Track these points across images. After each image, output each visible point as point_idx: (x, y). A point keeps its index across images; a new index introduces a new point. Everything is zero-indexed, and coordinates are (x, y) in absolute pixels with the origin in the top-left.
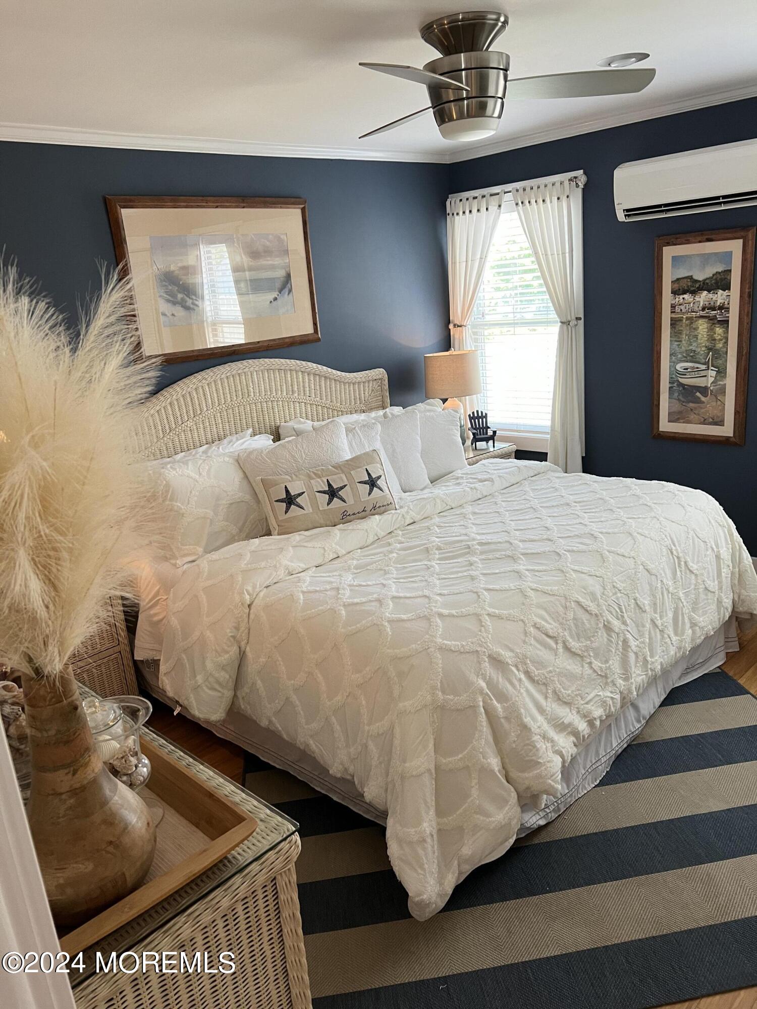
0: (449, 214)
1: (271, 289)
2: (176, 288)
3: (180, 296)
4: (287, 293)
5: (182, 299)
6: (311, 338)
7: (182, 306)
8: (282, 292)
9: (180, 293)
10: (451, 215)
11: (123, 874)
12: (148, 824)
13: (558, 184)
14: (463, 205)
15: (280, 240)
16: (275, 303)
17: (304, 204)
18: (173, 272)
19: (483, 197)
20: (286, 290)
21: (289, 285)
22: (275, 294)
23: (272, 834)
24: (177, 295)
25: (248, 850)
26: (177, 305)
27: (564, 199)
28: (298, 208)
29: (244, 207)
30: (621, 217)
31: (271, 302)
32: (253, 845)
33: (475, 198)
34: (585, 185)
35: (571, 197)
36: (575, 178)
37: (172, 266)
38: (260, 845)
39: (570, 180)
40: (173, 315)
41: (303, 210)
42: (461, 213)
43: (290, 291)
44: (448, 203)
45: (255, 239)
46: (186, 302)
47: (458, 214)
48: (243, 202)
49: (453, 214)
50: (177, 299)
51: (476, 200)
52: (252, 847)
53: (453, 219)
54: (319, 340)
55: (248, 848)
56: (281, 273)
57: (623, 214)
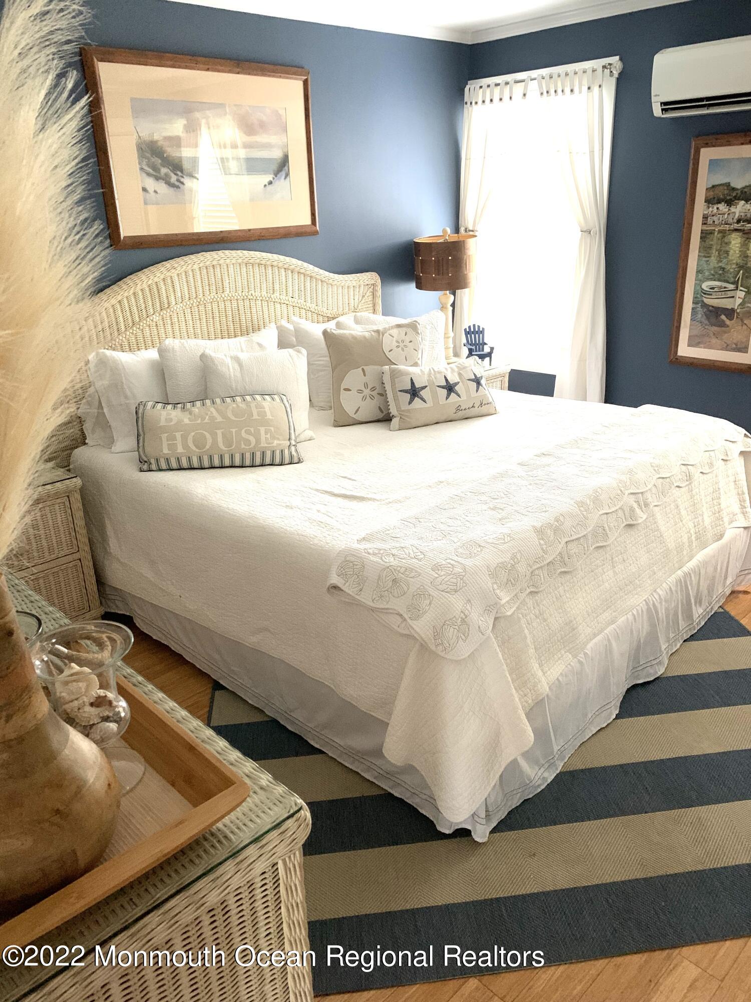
0: (466, 103)
1: (264, 172)
2: (160, 161)
3: (164, 171)
4: (283, 177)
5: (166, 175)
6: (308, 230)
7: (166, 183)
8: (278, 176)
9: (164, 167)
10: (469, 103)
11: (74, 852)
12: (109, 785)
13: (590, 72)
14: (483, 92)
15: (279, 116)
16: (269, 187)
17: (307, 76)
18: (157, 142)
19: (507, 83)
20: (283, 174)
21: (286, 168)
22: (270, 177)
23: (276, 809)
24: (159, 170)
25: (244, 827)
26: (160, 181)
27: (596, 89)
28: (300, 79)
29: (238, 73)
30: (657, 111)
31: (265, 186)
32: (251, 820)
33: (497, 85)
34: (620, 74)
35: (604, 88)
36: (610, 64)
37: (155, 135)
38: (258, 821)
39: (604, 67)
40: (155, 192)
41: (306, 83)
42: (480, 102)
43: (287, 175)
44: (467, 89)
45: (250, 111)
46: (170, 178)
47: (476, 103)
48: (238, 66)
49: (471, 103)
50: (159, 173)
51: (499, 87)
52: (250, 824)
53: (470, 108)
54: (316, 233)
55: (244, 825)
56: (277, 154)
57: (660, 108)
